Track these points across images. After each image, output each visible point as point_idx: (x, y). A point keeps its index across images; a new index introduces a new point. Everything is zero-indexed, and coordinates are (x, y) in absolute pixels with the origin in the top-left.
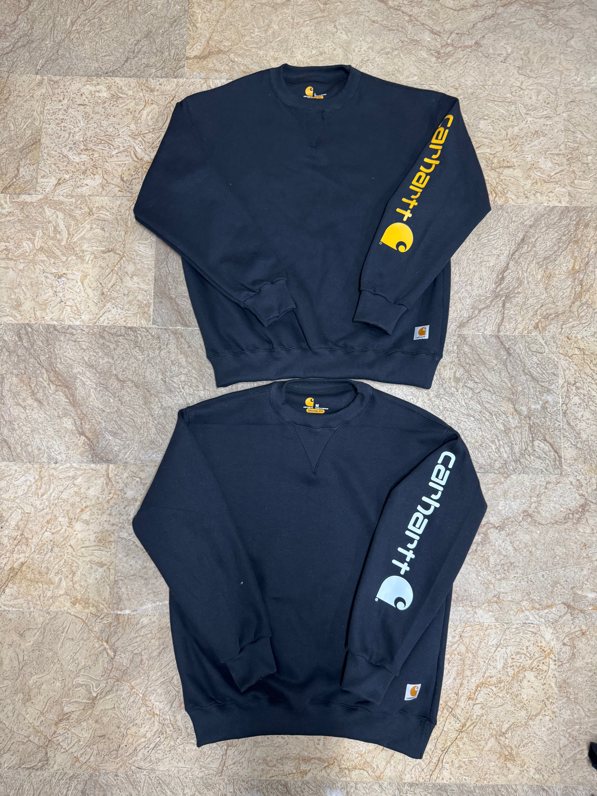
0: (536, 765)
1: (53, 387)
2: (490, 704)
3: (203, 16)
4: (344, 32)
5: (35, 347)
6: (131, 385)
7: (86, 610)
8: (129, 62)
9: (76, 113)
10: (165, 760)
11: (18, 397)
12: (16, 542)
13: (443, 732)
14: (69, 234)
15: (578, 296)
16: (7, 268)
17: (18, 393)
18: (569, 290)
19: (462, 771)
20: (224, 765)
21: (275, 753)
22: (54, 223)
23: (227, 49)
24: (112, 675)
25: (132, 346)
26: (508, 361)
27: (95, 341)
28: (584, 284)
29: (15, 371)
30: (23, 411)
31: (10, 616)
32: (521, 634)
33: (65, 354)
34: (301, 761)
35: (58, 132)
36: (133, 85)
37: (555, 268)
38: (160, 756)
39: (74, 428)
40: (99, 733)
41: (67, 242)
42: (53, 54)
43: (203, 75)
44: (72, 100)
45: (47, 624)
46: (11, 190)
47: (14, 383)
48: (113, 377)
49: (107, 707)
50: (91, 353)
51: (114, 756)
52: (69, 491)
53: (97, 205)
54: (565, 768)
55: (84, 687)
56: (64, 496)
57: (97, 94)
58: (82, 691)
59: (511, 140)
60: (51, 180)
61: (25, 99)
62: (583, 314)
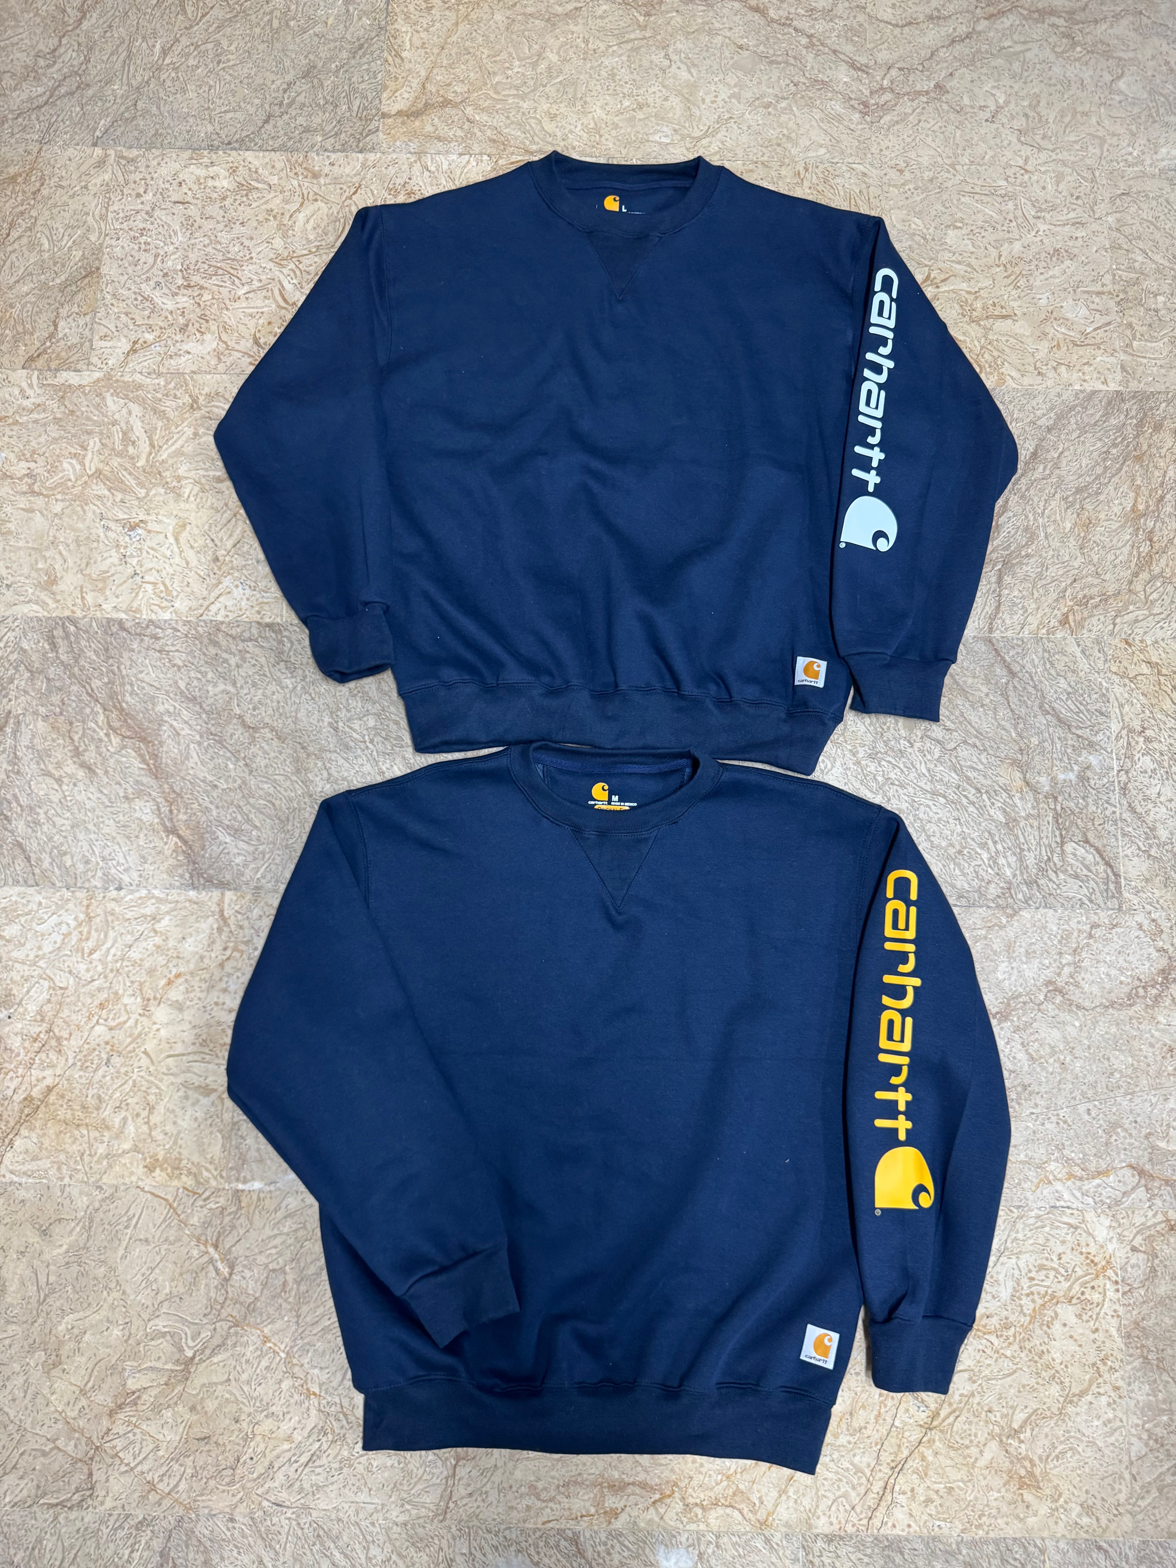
0: (1083, 1497)
1: (116, 740)
2: (987, 1372)
3: (415, 39)
4: (683, 67)
5: (82, 663)
6: (269, 736)
7: (175, 1183)
8: (272, 122)
9: (169, 218)
10: (331, 1488)
11: (46, 760)
12: (37, 1045)
13: (894, 1429)
14: (152, 446)
15: (1146, 562)
16: (31, 511)
17: (48, 753)
18: (1126, 550)
19: (931, 1509)
20: (450, 1498)
21: (553, 1473)
22: (123, 425)
23: (459, 99)
24: (224, 1314)
25: (272, 660)
26: (1010, 687)
27: (200, 650)
28: (1155, 539)
29: (42, 710)
30: (56, 787)
31: (22, 1194)
32: (1047, 1229)
33: (140, 676)
34: (605, 1490)
35: (133, 253)
36: (279, 165)
37: (1099, 509)
38: (320, 1480)
39: (157, 820)
40: (197, 1432)
41: (147, 461)
42: (127, 109)
43: (413, 146)
44: (163, 194)
45: (97, 1210)
46: (40, 362)
47: (40, 732)
48: (235, 721)
49: (214, 1379)
50: (192, 674)
51: (227, 1480)
52: (144, 944)
53: (206, 390)
54: (1143, 1503)
55: (168, 1338)
56: (134, 954)
57: (210, 183)
58: (165, 1345)
59: (1008, 266)
60: (119, 344)
61: (71, 193)
62: (1155, 596)
